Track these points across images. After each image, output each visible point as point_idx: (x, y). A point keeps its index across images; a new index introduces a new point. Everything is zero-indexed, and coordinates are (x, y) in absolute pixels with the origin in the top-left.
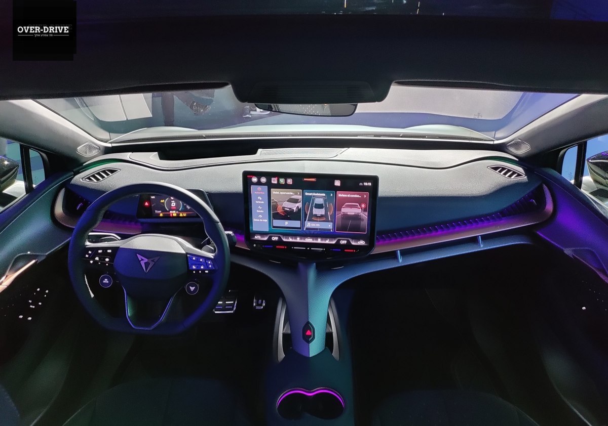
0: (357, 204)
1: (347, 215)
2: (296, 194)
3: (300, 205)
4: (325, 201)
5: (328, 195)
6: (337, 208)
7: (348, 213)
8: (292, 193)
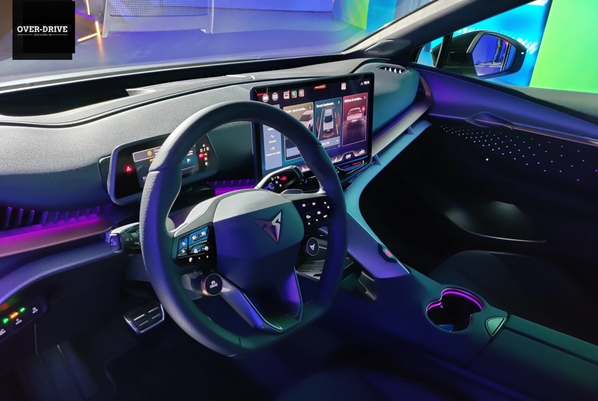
0: (359, 108)
1: (351, 123)
2: (308, 109)
3: (311, 122)
4: (334, 111)
5: (336, 102)
6: (344, 118)
7: (352, 121)
8: (304, 109)
